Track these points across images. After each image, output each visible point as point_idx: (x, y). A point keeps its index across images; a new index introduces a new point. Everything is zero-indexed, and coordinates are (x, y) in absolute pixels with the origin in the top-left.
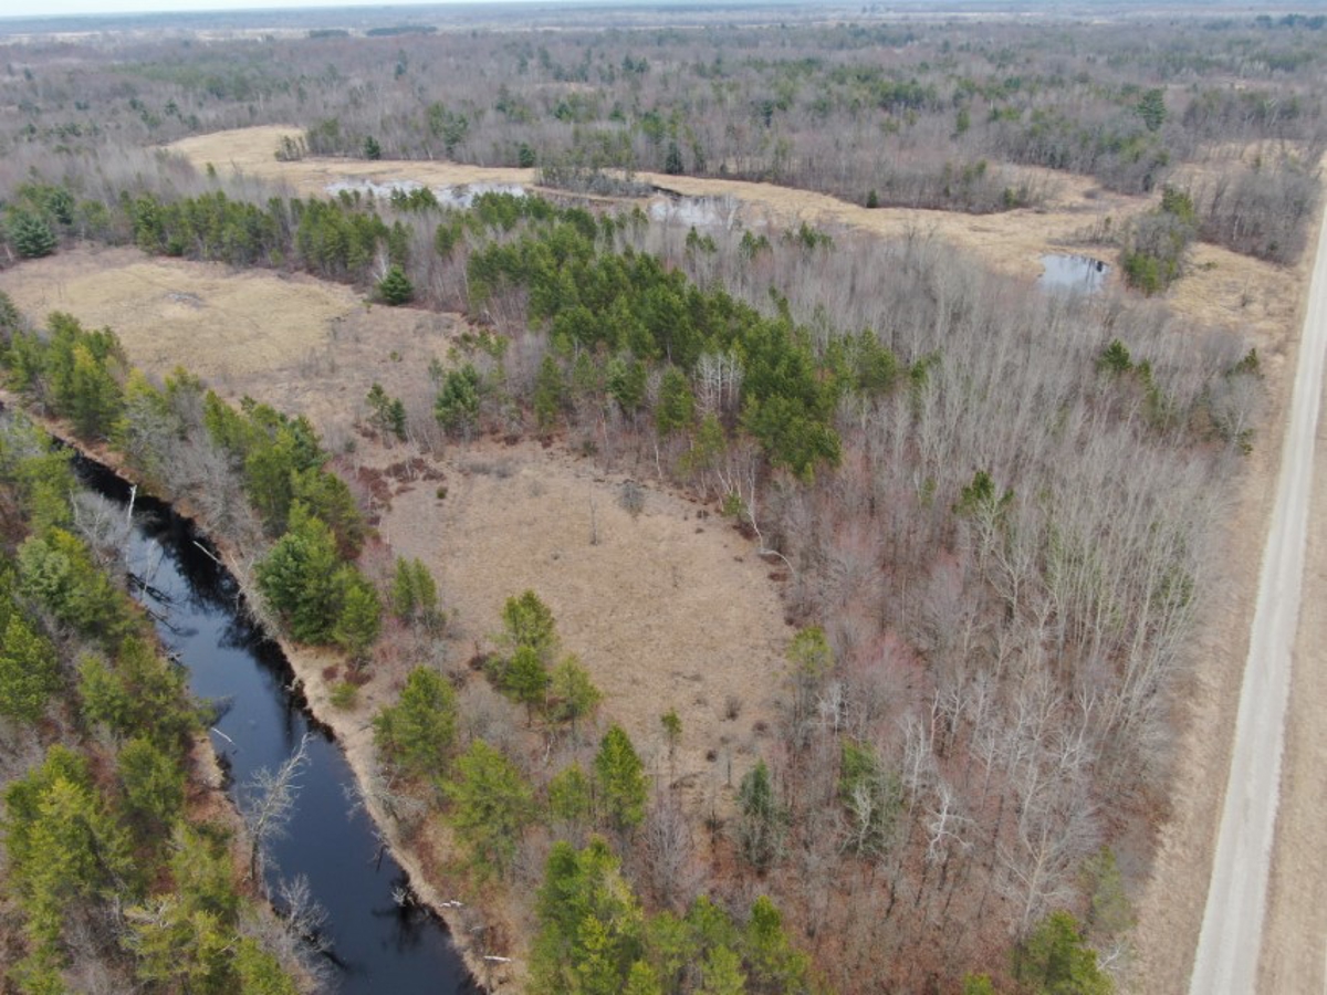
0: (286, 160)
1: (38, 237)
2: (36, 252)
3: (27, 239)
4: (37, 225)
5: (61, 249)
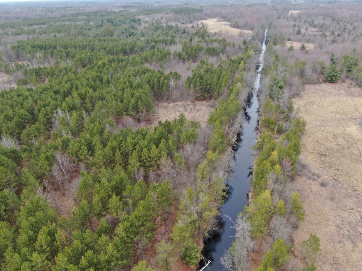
1: (334, 76)
2: (330, 81)
3: (330, 76)
4: (336, 72)
5: (340, 81)
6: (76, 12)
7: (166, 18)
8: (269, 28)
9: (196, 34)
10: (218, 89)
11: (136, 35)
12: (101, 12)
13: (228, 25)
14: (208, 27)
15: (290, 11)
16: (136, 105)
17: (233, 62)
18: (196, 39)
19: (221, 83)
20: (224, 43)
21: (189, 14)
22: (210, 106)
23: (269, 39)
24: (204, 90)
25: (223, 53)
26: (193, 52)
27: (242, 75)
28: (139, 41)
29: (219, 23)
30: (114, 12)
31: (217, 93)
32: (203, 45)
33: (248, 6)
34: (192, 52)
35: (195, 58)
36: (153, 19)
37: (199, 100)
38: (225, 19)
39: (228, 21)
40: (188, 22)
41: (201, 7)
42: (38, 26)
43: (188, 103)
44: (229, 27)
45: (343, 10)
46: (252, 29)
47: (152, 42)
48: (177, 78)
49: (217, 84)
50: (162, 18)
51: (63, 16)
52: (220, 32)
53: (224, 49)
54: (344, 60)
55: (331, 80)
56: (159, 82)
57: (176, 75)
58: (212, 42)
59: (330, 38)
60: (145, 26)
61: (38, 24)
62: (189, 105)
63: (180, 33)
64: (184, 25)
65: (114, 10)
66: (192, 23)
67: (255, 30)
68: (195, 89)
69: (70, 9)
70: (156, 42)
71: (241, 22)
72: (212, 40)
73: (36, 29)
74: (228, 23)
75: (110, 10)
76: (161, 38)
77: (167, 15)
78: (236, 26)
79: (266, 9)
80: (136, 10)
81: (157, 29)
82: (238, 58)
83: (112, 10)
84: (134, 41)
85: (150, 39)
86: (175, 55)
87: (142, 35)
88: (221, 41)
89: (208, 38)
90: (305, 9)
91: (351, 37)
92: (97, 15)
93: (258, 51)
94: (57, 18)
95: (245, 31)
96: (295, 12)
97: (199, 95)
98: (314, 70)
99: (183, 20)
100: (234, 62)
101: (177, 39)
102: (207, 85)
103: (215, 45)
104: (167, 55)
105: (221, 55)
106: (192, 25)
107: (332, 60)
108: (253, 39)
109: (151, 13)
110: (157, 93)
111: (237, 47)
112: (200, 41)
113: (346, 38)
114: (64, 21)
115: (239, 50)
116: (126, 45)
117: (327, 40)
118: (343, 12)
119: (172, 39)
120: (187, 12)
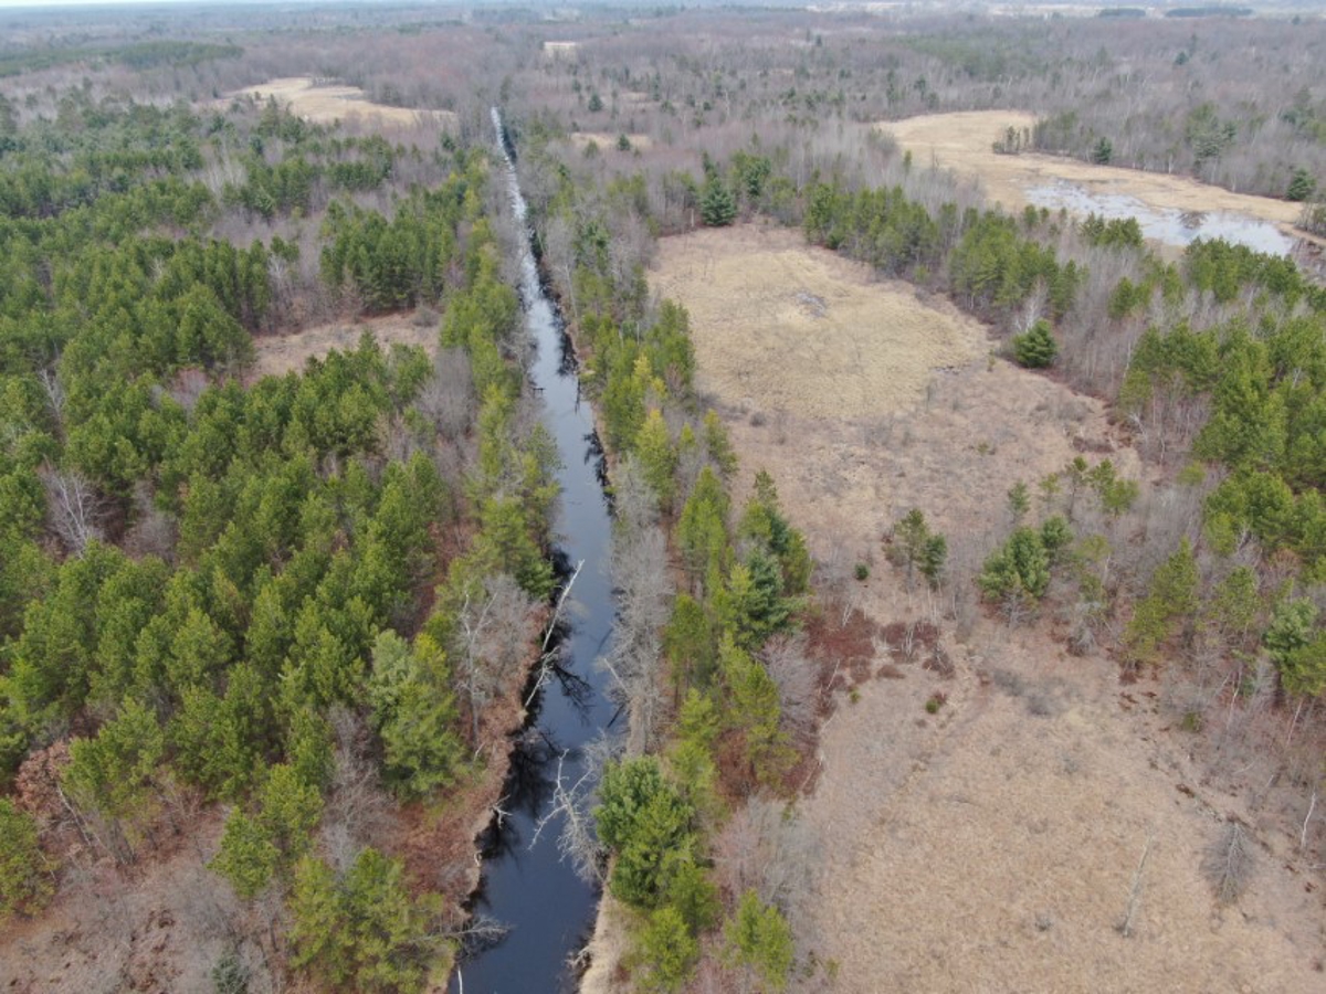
0: (1003, 152)
1: (721, 207)
2: (715, 221)
3: (711, 208)
4: (725, 196)
5: (738, 221)
7: (105, 83)
9: (269, 129)
10: (429, 269)
11: (24, 147)
13: (357, 97)
15: (549, 45)
16: (198, 338)
17: (437, 199)
18: (278, 144)
19: (435, 251)
20: (383, 149)
21: (191, 66)
22: (418, 324)
24: (387, 279)
25: (390, 181)
26: (289, 183)
27: (486, 227)
29: (320, 91)
32: (316, 160)
34: (285, 184)
37: (377, 315)
39: (350, 84)
40: (202, 95)
43: (345, 326)
45: (702, 36)
46: (448, 104)
47: (111, 167)
49: (422, 257)
50: (88, 85)
53: (391, 168)
54: (738, 167)
55: (718, 218)
56: (233, 272)
57: (281, 248)
58: (340, 149)
59: (686, 116)
60: (40, 117)
63: (203, 130)
67: (461, 108)
68: (359, 281)
70: (129, 165)
71: (405, 85)
72: (337, 145)
74: (356, 91)
77: (103, 75)
78: (389, 98)
79: (468, 38)
81: (98, 121)
82: (449, 187)
84: (34, 169)
85: (98, 155)
87: (52, 145)
88: (368, 144)
89: (320, 137)
90: (590, 36)
91: (740, 110)
96: (567, 46)
97: (376, 295)
98: (670, 196)
100: (440, 199)
101: (205, 151)
102: (392, 264)
104: (201, 200)
105: (387, 185)
107: (707, 167)
109: (23, 69)
111: (429, 159)
112: (295, 151)
113: (728, 113)
115: (439, 166)
117: (680, 121)
118: (702, 41)
119: (184, 149)
120: (180, 57)
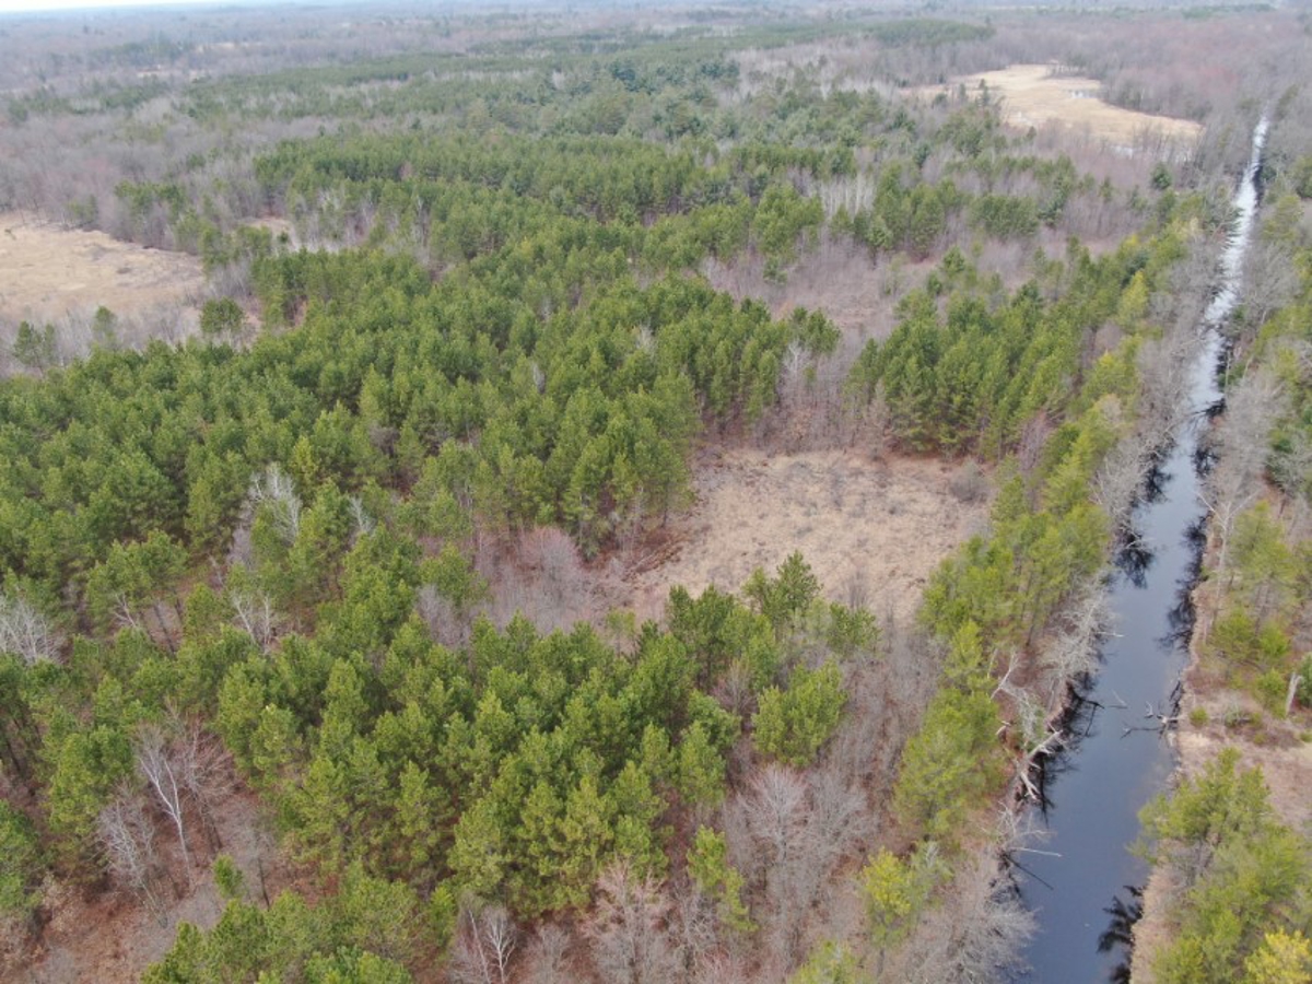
6: (522, 35)
7: (839, 61)
8: (1280, 114)
9: (950, 133)
10: (1002, 415)
11: (705, 128)
12: (610, 36)
13: (1092, 93)
14: (1004, 104)
16: (603, 471)
17: (1095, 272)
18: (946, 155)
19: (1023, 390)
20: (1061, 178)
21: (934, 47)
22: (955, 491)
23: (1278, 167)
24: (936, 412)
25: (1051, 225)
26: (919, 212)
27: (1131, 352)
28: (709, 157)
29: (1054, 83)
30: (656, 37)
31: (997, 434)
32: (972, 185)
33: (1188, 15)
34: (915, 212)
35: (923, 241)
36: (790, 65)
37: (907, 454)
38: (1084, 69)
39: (1093, 77)
40: (927, 79)
41: (988, 20)
42: (377, 86)
43: (856, 463)
44: (1094, 101)
46: (1198, 114)
47: (758, 163)
48: (819, 341)
49: (1000, 391)
50: (823, 61)
51: (476, 50)
52: (1054, 126)
53: (1062, 206)
56: (737, 355)
57: (816, 329)
58: (1010, 171)
60: (749, 95)
61: (383, 78)
62: (858, 473)
63: (879, 127)
64: (906, 92)
65: (658, 28)
66: (941, 81)
67: (1214, 121)
68: (892, 407)
69: (511, 22)
70: (775, 162)
71: (1152, 84)
72: (1010, 165)
73: (364, 97)
74: (1095, 85)
75: (641, 28)
76: (800, 145)
77: (848, 51)
78: (1127, 100)
79: (1269, 28)
80: (738, 30)
81: (793, 105)
82: (1121, 256)
83: (650, 28)
84: (686, 157)
85: (756, 147)
86: (841, 227)
87: (729, 129)
88: (1049, 169)
89: (997, 152)
92: (592, 47)
93: (1219, 223)
94: (454, 58)
95: (1165, 121)
97: (910, 432)
99: (908, 70)
100: (1099, 273)
101: (862, 155)
102: (953, 390)
103: (1024, 188)
104: (805, 223)
105: (1044, 231)
106: (937, 90)
108: (1200, 162)
109: (788, 42)
110: (719, 407)
111: (1121, 199)
112: (959, 166)
114: (469, 67)
115: (1128, 213)
116: (651, 172)
119: (843, 150)
120: (929, 37)
